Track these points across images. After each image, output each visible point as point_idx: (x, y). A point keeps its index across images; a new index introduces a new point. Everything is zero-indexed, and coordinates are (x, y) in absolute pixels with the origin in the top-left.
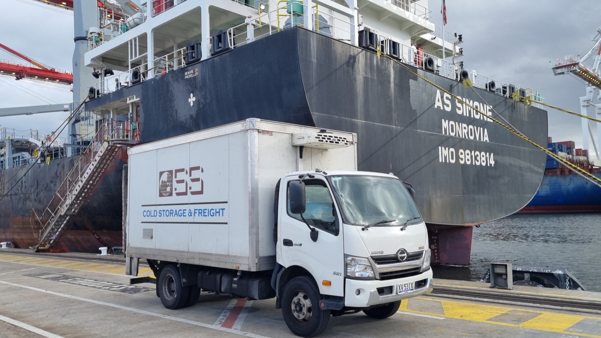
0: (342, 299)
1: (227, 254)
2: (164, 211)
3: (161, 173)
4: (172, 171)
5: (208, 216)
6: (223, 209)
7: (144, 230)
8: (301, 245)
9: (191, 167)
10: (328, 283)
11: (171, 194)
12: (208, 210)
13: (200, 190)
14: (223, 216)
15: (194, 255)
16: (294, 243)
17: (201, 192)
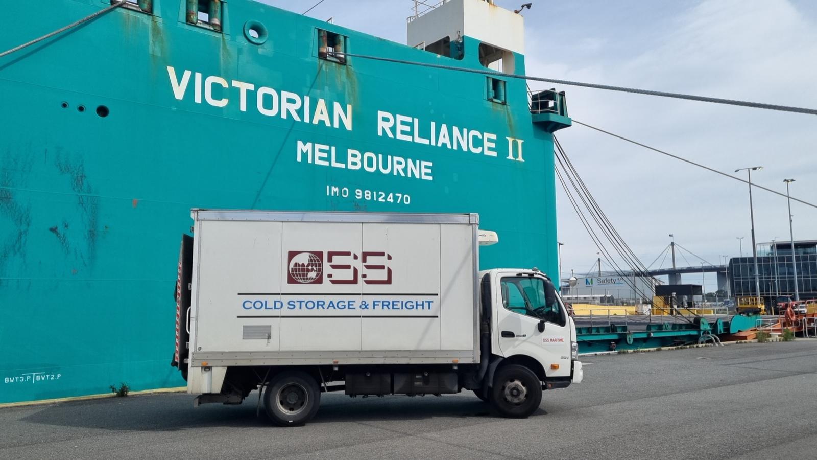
0: (569, 379)
1: (438, 348)
2: (300, 302)
3: (292, 254)
4: (321, 253)
5: (402, 308)
6: (429, 302)
7: (244, 327)
8: (524, 336)
9: (364, 251)
11: (319, 280)
12: (402, 302)
13: (386, 278)
14: (429, 308)
15: (373, 353)
16: (515, 334)
17: (389, 281)
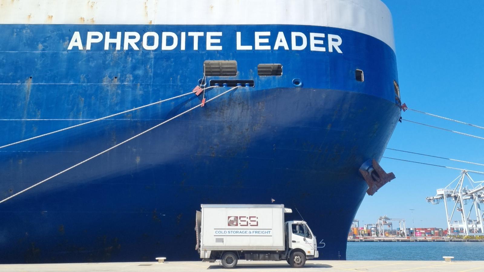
0: (314, 256)
1: (272, 246)
2: (232, 231)
3: (229, 217)
4: (237, 217)
5: (261, 233)
6: (269, 232)
7: (216, 239)
8: (299, 242)
9: (250, 216)
10: (309, 252)
11: (237, 225)
12: (261, 231)
13: (256, 224)
15: (253, 247)
16: (296, 241)
17: (257, 225)
